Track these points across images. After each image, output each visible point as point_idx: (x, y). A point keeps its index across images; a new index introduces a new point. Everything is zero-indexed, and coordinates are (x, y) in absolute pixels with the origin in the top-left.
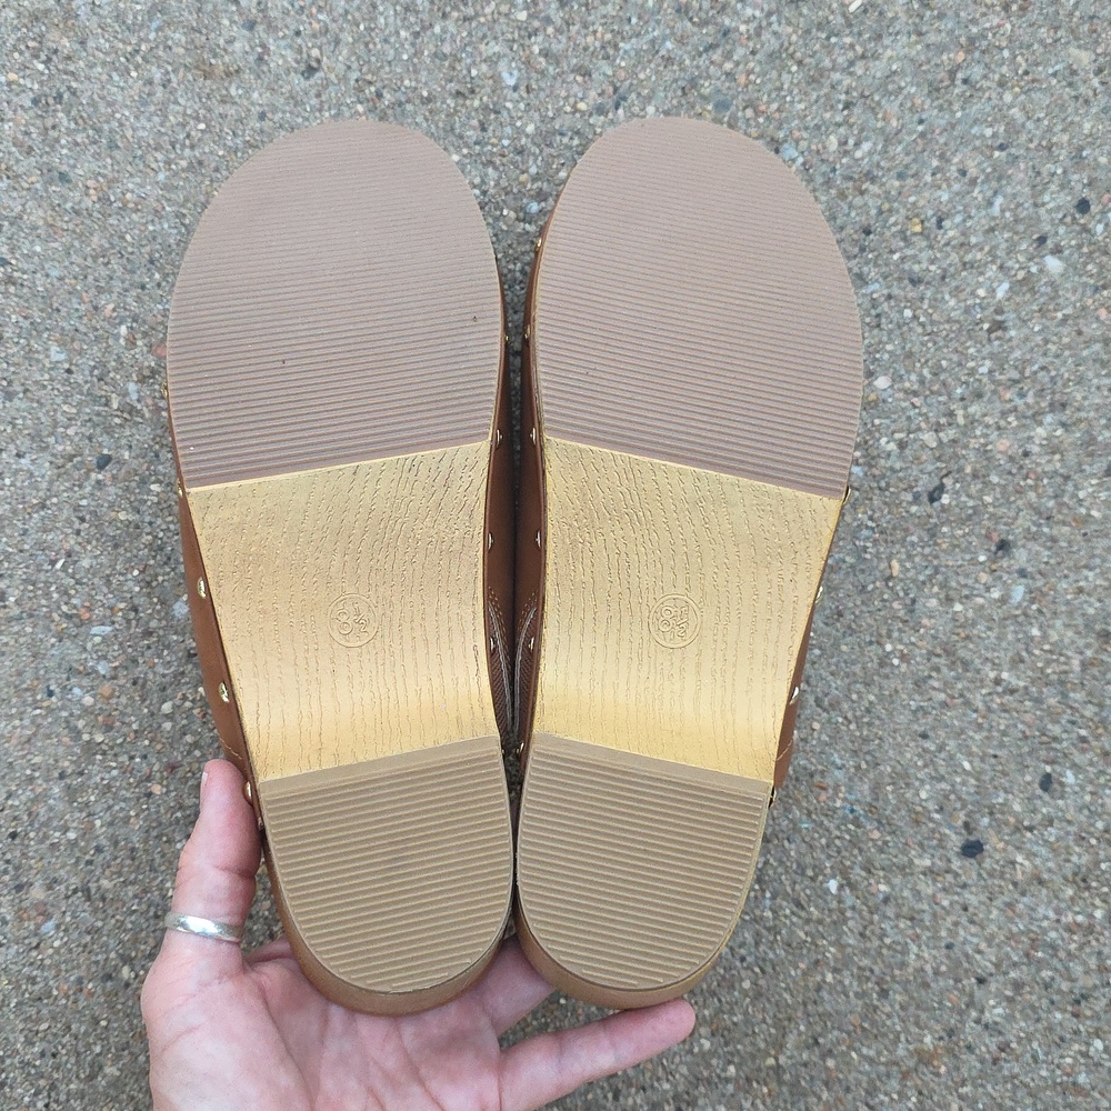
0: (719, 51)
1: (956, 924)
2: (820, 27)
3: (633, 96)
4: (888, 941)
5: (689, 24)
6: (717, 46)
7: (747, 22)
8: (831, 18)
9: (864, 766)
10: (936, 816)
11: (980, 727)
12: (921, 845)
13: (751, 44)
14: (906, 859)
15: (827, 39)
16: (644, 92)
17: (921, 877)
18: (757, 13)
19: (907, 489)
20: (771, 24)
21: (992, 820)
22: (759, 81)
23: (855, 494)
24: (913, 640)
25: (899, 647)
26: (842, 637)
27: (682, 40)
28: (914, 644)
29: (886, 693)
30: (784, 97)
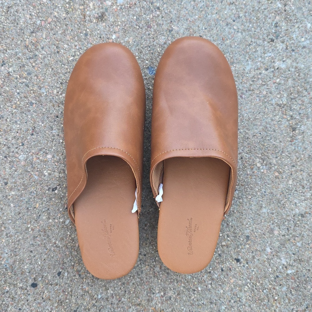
0: (33, 60)
1: (24, 304)
2: (60, 62)
3: (7, 64)
4: (4, 303)
5: (27, 51)
6: (33, 58)
7: (42, 55)
8: (64, 60)
9: (13, 255)
10: (28, 274)
11: (46, 254)
12: (21, 280)
13: (41, 60)
14: (16, 283)
15: (61, 65)
16: (10, 64)
17: (18, 289)
18: (45, 53)
19: (47, 186)
20: (48, 57)
21: (42, 279)
22: (40, 70)
23: (33, 183)
24: (36, 226)
25: (32, 227)
26: (18, 219)
27: (24, 54)
28: (36, 227)
29: (25, 237)
30: (46, 76)
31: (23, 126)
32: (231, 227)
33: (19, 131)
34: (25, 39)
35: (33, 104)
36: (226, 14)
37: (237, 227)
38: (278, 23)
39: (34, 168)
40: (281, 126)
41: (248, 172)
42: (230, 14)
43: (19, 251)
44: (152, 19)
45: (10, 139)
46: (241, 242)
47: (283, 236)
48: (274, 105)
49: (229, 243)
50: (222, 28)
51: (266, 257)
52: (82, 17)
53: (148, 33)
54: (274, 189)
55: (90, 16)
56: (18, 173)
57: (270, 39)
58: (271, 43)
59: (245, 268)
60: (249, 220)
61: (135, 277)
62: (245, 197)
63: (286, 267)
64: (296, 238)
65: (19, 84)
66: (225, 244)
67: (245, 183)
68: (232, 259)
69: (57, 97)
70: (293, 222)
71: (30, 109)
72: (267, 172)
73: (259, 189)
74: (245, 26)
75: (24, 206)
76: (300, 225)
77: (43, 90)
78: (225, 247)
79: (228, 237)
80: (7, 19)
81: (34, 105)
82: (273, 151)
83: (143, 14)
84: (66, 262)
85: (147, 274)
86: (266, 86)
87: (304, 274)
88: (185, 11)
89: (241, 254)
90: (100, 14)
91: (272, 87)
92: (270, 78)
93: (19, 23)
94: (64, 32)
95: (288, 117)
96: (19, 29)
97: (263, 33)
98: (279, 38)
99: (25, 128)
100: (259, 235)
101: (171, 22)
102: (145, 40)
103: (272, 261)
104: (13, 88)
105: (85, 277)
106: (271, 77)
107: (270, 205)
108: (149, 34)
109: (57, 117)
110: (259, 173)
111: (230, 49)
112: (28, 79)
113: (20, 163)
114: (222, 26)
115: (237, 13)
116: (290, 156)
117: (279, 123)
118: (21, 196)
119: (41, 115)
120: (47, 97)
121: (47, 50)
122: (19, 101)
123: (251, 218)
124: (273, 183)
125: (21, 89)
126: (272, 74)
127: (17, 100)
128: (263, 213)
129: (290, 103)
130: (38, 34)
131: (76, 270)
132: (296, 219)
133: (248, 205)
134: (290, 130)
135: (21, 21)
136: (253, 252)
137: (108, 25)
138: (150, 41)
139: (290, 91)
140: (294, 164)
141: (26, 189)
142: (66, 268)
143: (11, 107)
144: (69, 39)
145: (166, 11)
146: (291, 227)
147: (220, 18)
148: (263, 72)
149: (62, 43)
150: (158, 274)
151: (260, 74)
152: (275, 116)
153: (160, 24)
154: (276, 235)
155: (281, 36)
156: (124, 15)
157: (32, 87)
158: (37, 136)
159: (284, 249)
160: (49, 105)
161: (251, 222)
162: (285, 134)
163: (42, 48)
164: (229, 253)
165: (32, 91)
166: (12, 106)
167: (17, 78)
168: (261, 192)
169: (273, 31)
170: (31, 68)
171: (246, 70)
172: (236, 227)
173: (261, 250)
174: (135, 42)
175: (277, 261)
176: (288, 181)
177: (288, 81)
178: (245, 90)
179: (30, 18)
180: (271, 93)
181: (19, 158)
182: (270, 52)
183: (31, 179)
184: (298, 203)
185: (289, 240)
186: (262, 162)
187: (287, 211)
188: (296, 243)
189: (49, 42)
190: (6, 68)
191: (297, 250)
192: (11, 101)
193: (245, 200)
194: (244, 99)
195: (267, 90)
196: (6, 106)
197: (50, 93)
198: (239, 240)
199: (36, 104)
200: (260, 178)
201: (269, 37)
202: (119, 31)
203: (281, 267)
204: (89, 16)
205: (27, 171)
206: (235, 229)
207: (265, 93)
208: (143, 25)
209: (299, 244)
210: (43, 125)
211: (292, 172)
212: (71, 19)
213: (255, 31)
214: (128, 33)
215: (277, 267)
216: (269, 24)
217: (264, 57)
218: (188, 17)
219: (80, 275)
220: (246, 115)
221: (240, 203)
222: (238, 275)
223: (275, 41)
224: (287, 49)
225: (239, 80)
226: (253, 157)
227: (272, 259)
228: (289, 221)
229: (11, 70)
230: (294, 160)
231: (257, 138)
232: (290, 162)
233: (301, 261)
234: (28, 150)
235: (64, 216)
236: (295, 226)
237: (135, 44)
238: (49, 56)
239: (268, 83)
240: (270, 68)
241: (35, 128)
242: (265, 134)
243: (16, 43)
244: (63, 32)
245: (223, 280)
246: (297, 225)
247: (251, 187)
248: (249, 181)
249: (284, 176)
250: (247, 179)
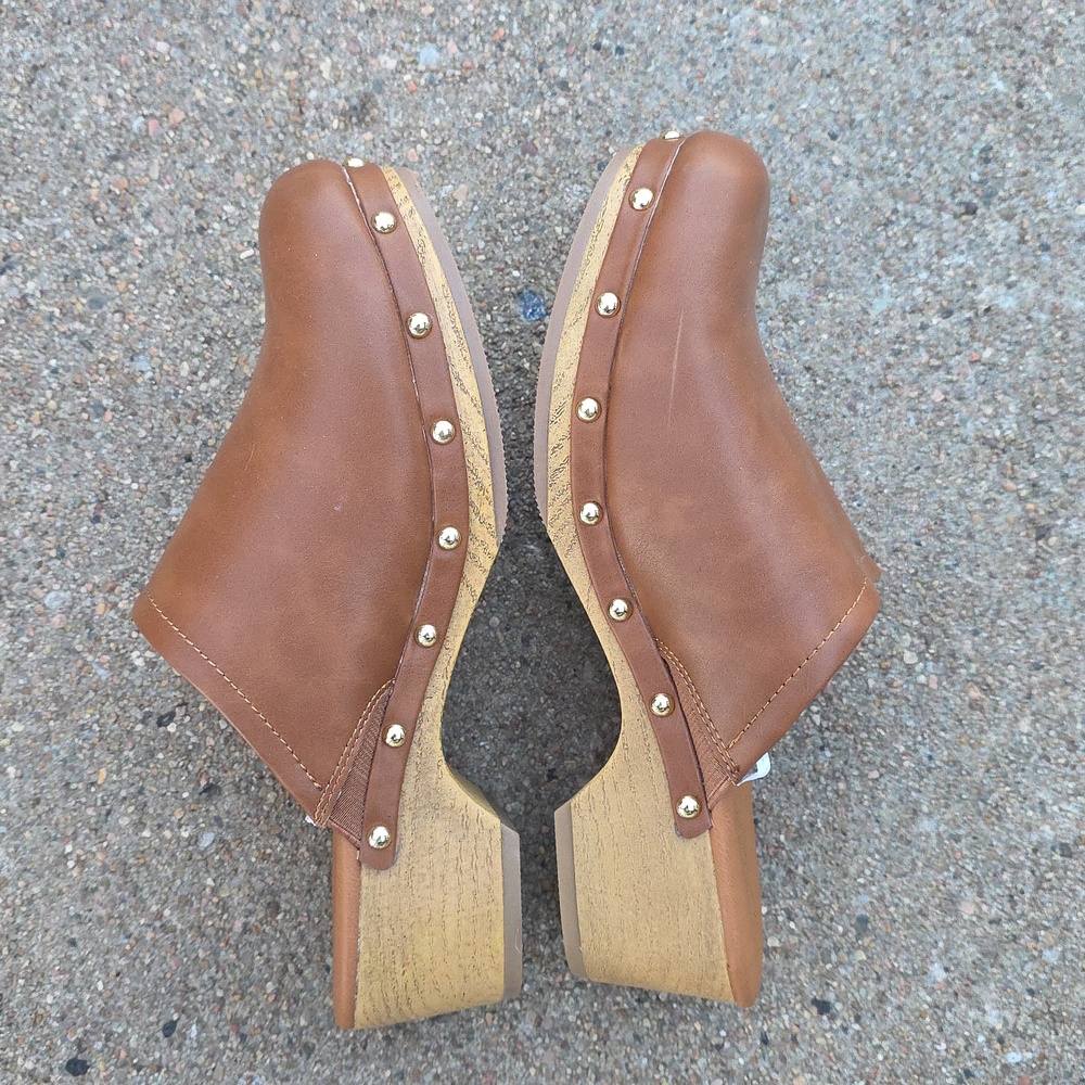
0: (110, 254)
2: (208, 264)
3: (20, 268)
5: (92, 222)
6: (110, 249)
7: (142, 237)
8: (221, 258)
9: (5, 951)
10: (55, 1024)
11: (124, 954)
12: (31, 1047)
13: (141, 257)
14: (11, 1054)
15: (211, 275)
16: (30, 268)
17: (20, 1077)
18: (156, 232)
19: (141, 707)
20: (165, 245)
21: (105, 1046)
22: (136, 292)
23: (92, 694)
24: (94, 849)
25: (79, 852)
26: (31, 824)
27: (81, 233)
28: (94, 854)
29: (51, 890)
30: (155, 313)
31: (64, 488)
32: (801, 882)
33: (50, 506)
34: (87, 180)
35: (105, 409)
36: (804, 110)
37: (825, 881)
38: (991, 148)
39: (98, 640)
40: (996, 520)
41: (871, 683)
42: (820, 111)
43: (29, 937)
44: (540, 121)
45: (17, 533)
46: (836, 938)
47: (991, 922)
48: (970, 440)
49: (794, 940)
50: (790, 161)
51: (929, 999)
52: (291, 108)
53: (523, 171)
54: (963, 747)
55: (321, 106)
56: (38, 656)
57: (960, 204)
58: (964, 218)
59: (849, 1037)
60: (869, 859)
61: (445, 1053)
62: (856, 773)
63: (1001, 1041)
64: (1043, 933)
65: (56, 339)
66: (777, 944)
67: (856, 722)
68: (801, 1002)
69: (189, 388)
70: (1033, 872)
71: (94, 428)
72: (939, 683)
73: (907, 747)
74: (872, 156)
75: (54, 777)
76: (1055, 883)
77: (142, 364)
78: (778, 956)
79: (790, 918)
80: (28, 110)
81: (109, 415)
82: (964, 608)
83: (507, 105)
84: (197, 985)
85: (486, 1044)
86: (942, 373)
87: (1069, 1068)
88: (658, 99)
89: (835, 984)
90: (355, 101)
91: (966, 375)
92: (959, 344)
93: (68, 124)
94: (226, 160)
95: (1021, 486)
96: (68, 146)
97: (937, 180)
98: (995, 200)
99: (71, 494)
100: (905, 916)
101: (608, 133)
102: (511, 197)
103: (949, 1015)
104: (36, 353)
105: (262, 1045)
106: (963, 340)
107: (947, 806)
108: (527, 177)
109: (189, 459)
110: (912, 687)
111: (815, 236)
112: (92, 322)
113: (48, 621)
114: (790, 153)
115: (846, 108)
116: (1024, 628)
117: (988, 506)
118: (47, 738)
119: (129, 451)
120: (155, 388)
121: (162, 220)
122: (53, 398)
123: (877, 851)
124: (962, 725)
125: (65, 357)
126: (965, 331)
127: (49, 394)
128: (920, 834)
129: (1029, 438)
130: (135, 163)
131: (229, 1017)
132: (1043, 861)
133: (866, 803)
134: (1027, 535)
135: (76, 119)
136: (879, 979)
137: (383, 141)
138: (529, 200)
139: (1032, 394)
140: (1039, 658)
141: (65, 715)
142: (196, 1010)
143: (27, 421)
144: (243, 186)
145: (591, 96)
146: (1023, 892)
147: (782, 127)
148: (935, 321)
149: (218, 199)
150: (527, 1044)
151: (924, 327)
152: (974, 480)
153: (568, 142)
154: (966, 917)
155: (1001, 193)
156: (441, 107)
157: (104, 351)
158: (113, 525)
159: (995, 970)
160: (159, 416)
161: (875, 867)
162: (1010, 550)
163: (147, 215)
164: (793, 978)
165: (102, 366)
166: (30, 415)
167: (51, 318)
168: (916, 756)
169: (975, 176)
170: (103, 285)
171: (873, 314)
172: (820, 885)
173: (910, 972)
174: (475, 203)
175: (966, 1015)
176: (1017, 720)
177: (1023, 356)
178: (865, 383)
179: (107, 109)
180: (960, 399)
181: (46, 601)
182: (962, 253)
183: (84, 681)
184: (1050, 802)
185: (1015, 939)
186: (923, 647)
187: (1009, 831)
188: (1041, 952)
189: (171, 193)
190: (17, 281)
191: (1043, 976)
192: (26, 397)
193: (857, 785)
194: (863, 416)
195: (948, 388)
196: (8, 415)
197: (168, 373)
198: (828, 932)
199: (113, 410)
200: (913, 707)
201: (959, 197)
202: (421, 162)
203: (981, 1039)
204: (318, 107)
205: (70, 650)
206: (816, 892)
207: (938, 396)
208: (506, 142)
209: (1051, 956)
210: (135, 486)
211: (1031, 688)
212: (253, 114)
213: (909, 176)
214: (454, 169)
215: (966, 1039)
216: (960, 149)
217: (938, 269)
218: (670, 119)
219: (243, 1037)
220: (868, 473)
221: (839, 796)
222: (821, 1062)
223: (979, 212)
224: (1022, 241)
225: (845, 346)
226: (889, 629)
227: (951, 1006)
228: (1017, 867)
229: (31, 286)
230: (1040, 643)
231: (906, 558)
232: (1024, 653)
233: (1056, 1019)
234: (77, 575)
235: (196, 819)
236: (1039, 887)
237: (476, 208)
238: (169, 241)
239: (952, 362)
240: (961, 308)
241: (107, 495)
242: (935, 547)
243: (56, 193)
244: (220, 161)
245: (768, 1079)
246: (1045, 885)
247: (879, 735)
248: (875, 714)
249: (1003, 703)
250: (866, 708)
